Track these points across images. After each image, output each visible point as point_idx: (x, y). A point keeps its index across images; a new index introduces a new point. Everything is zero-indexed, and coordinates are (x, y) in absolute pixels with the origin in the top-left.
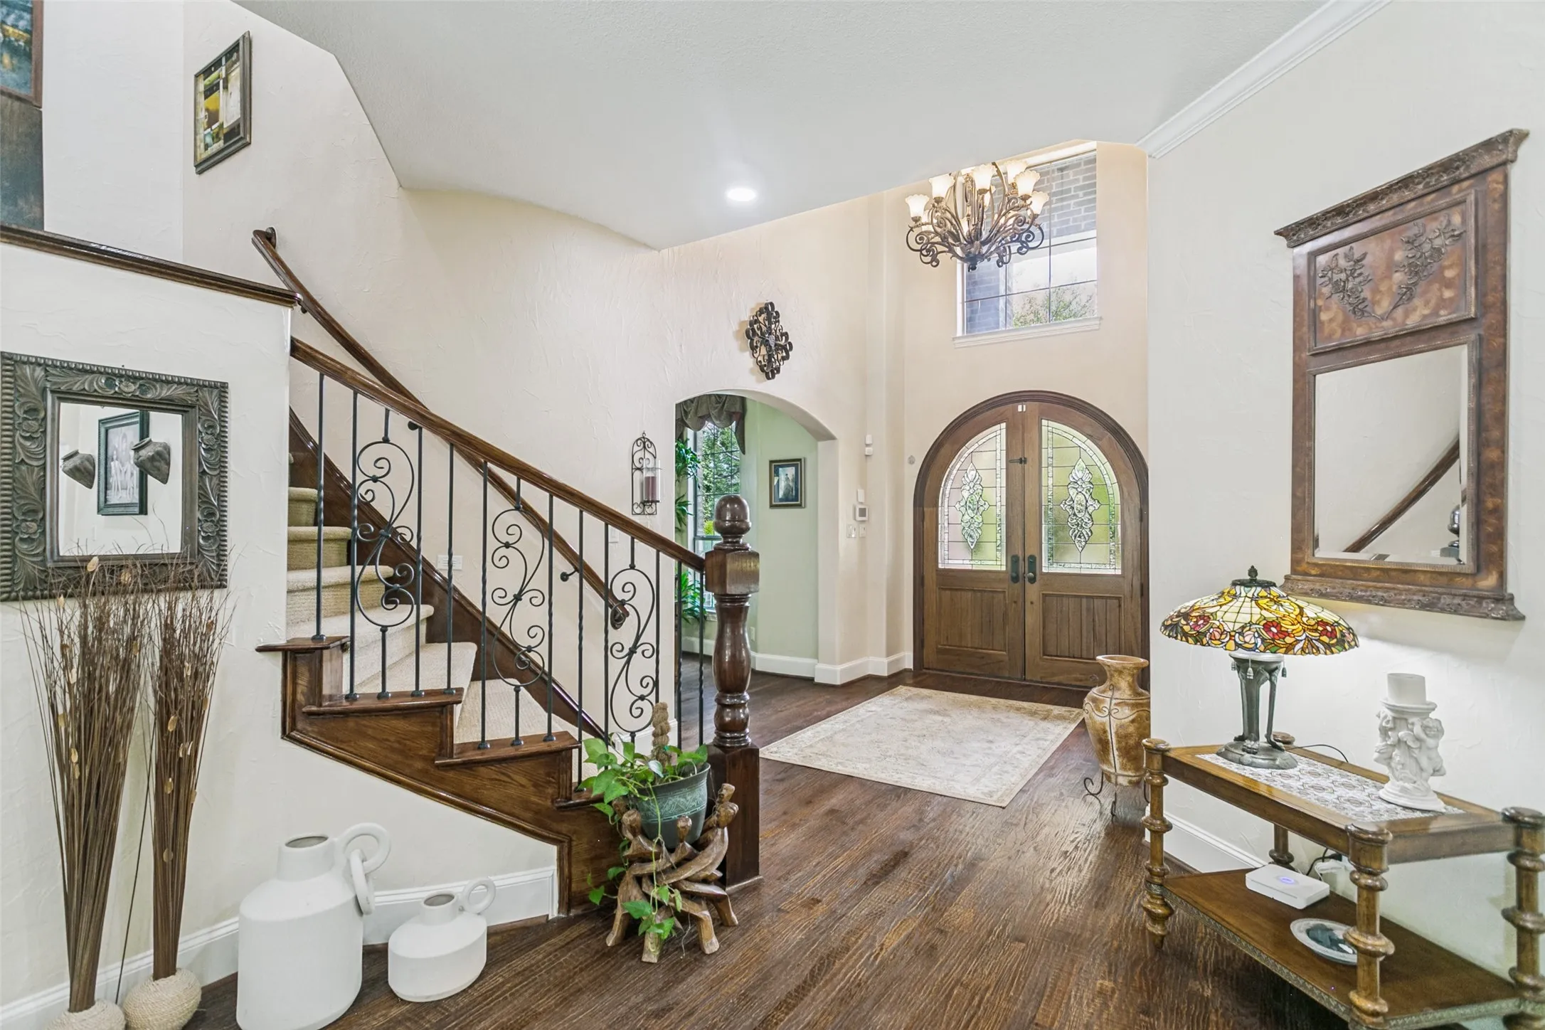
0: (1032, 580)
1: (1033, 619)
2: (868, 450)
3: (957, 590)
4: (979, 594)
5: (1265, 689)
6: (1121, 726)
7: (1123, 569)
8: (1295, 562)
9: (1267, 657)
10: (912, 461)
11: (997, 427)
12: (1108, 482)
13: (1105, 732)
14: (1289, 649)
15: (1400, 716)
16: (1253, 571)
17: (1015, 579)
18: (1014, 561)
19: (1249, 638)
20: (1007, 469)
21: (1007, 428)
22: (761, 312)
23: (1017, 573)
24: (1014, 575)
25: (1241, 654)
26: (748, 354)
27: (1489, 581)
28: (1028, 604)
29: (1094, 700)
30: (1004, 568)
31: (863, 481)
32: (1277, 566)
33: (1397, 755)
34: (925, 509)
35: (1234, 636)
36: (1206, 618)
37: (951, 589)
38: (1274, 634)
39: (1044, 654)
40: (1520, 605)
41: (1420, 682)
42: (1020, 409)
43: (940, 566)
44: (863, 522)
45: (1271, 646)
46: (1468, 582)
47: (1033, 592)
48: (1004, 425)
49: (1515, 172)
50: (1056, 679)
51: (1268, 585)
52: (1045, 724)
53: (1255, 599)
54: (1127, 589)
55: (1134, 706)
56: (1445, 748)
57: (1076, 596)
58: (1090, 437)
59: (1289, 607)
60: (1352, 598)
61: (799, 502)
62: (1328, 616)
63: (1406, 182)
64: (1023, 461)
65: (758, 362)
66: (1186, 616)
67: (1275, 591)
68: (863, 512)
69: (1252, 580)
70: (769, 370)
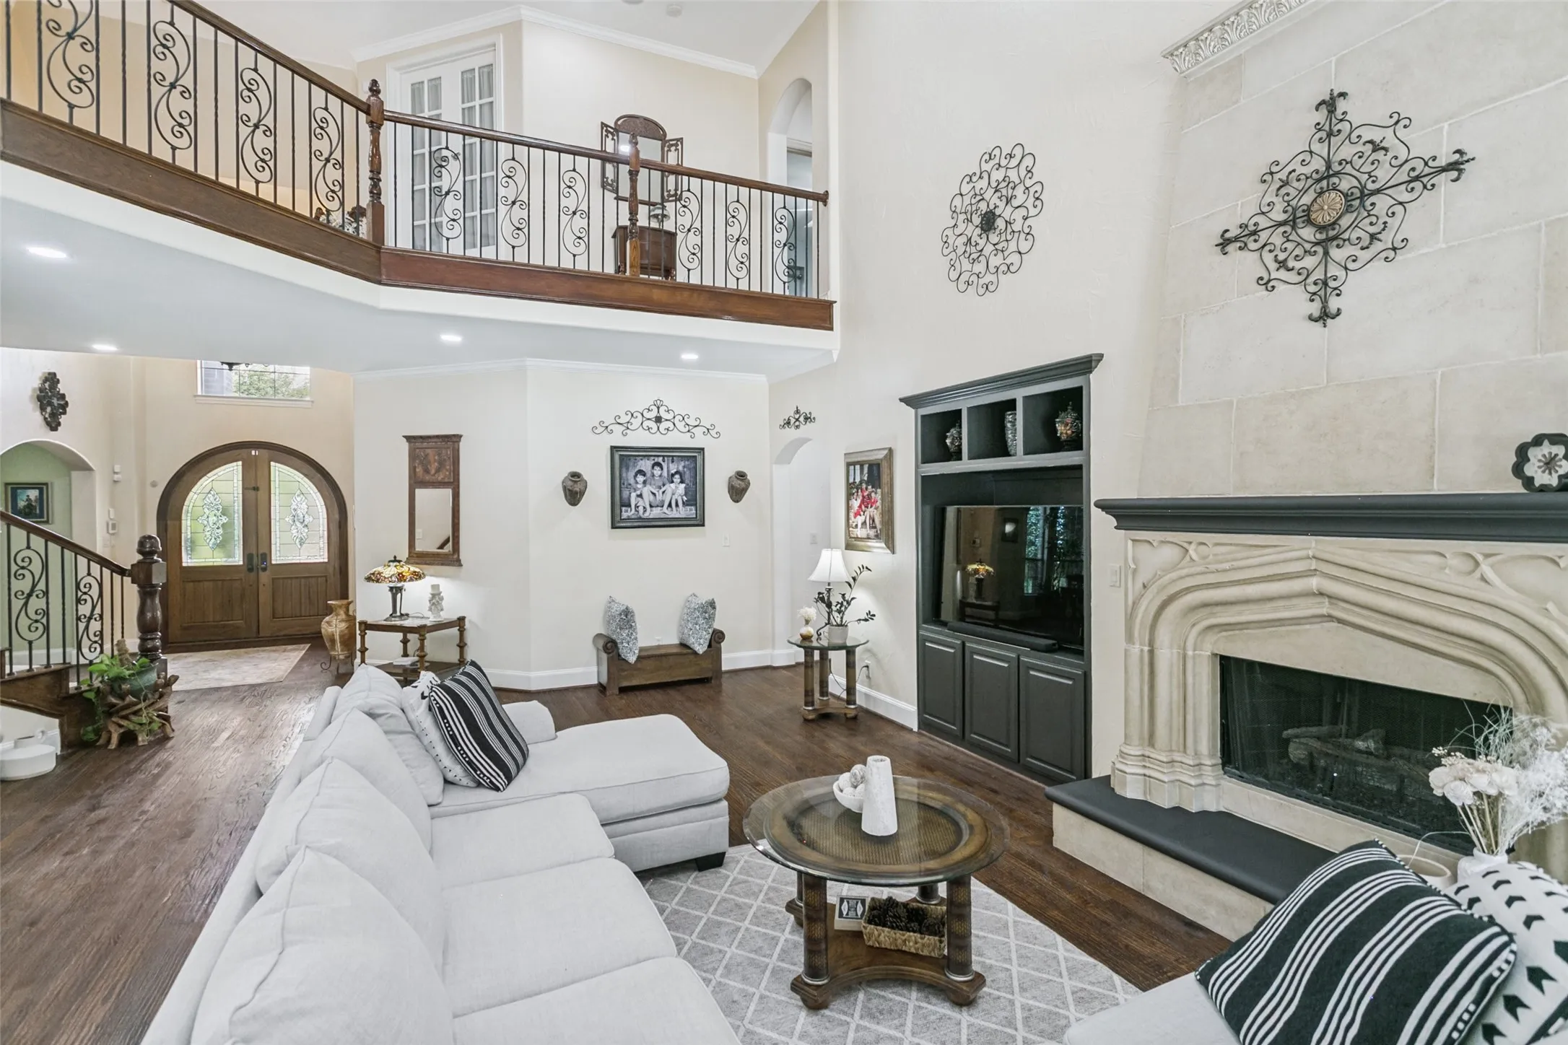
0: (264, 569)
1: (265, 596)
2: (116, 477)
3: (199, 581)
4: (220, 583)
5: (399, 595)
6: (342, 631)
7: (329, 558)
8: (410, 553)
9: (399, 585)
10: (154, 485)
11: (235, 464)
12: (318, 504)
13: (333, 635)
14: (405, 581)
15: (434, 596)
16: (395, 557)
17: (250, 570)
18: (248, 557)
19: (393, 579)
20: (243, 494)
21: (243, 465)
22: (46, 380)
23: (252, 564)
24: (250, 567)
25: (392, 585)
26: (38, 413)
27: (456, 556)
28: (261, 586)
29: (328, 622)
30: (241, 563)
31: (113, 502)
32: (403, 554)
33: (433, 607)
34: (169, 522)
35: (390, 579)
36: (379, 573)
37: (193, 581)
38: (401, 577)
39: (274, 618)
40: (462, 562)
41: (438, 586)
42: (253, 453)
43: (184, 565)
44: (113, 534)
45: (400, 580)
46: (451, 557)
47: (265, 578)
48: (240, 463)
49: (461, 444)
50: (282, 633)
51: (399, 561)
52: (286, 653)
53: (396, 566)
54: (331, 570)
55: (346, 621)
56: (444, 603)
57: (297, 578)
58: (306, 475)
59: (405, 569)
60: (426, 564)
61: (45, 519)
62: (417, 570)
63: (438, 437)
64: (256, 489)
65: (45, 419)
66: (373, 574)
67: (402, 563)
68: (114, 526)
69: (395, 560)
70: (53, 424)
